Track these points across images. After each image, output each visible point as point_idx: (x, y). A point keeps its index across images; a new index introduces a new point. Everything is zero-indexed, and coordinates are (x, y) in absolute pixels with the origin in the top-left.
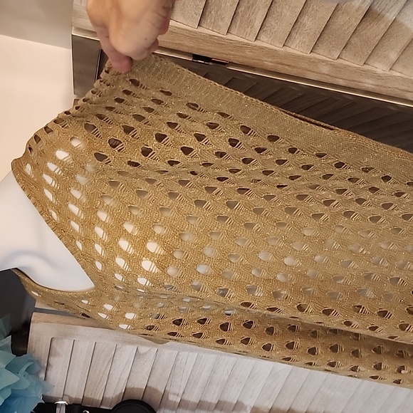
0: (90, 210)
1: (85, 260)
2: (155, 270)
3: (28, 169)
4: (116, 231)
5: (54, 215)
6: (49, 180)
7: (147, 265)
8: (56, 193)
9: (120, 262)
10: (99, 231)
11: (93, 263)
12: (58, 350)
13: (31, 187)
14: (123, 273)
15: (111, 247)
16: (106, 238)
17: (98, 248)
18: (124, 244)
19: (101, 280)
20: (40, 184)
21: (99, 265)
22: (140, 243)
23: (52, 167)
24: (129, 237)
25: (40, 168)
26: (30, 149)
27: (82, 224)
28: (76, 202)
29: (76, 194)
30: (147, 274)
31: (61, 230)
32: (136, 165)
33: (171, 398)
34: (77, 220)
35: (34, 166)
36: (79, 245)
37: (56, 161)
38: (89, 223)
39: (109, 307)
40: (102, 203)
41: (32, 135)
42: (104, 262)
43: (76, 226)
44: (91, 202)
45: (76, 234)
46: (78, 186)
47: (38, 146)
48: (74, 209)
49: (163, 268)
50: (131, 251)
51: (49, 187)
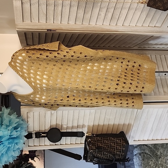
0: (29, 70)
1: (30, 83)
2: (47, 82)
3: (13, 63)
4: (35, 74)
5: (20, 73)
6: (18, 64)
7: (44, 81)
8: (20, 67)
9: (38, 82)
10: (32, 75)
11: (32, 84)
12: (30, 116)
13: (14, 68)
14: (39, 84)
15: (35, 78)
16: (34, 77)
17: (32, 79)
18: (38, 77)
19: (34, 88)
20: (16, 66)
21: (33, 84)
22: (42, 76)
23: (18, 61)
24: (39, 75)
25: (15, 62)
26: (12, 59)
27: (27, 74)
28: (25, 69)
29: (25, 67)
30: (45, 83)
31: (23, 77)
32: (39, 58)
33: (64, 126)
34: (26, 73)
35: (14, 62)
36: (28, 79)
37: (19, 59)
38: (29, 74)
39: (38, 96)
40: (31, 68)
41: (12, 55)
42: (34, 83)
43: (26, 75)
44: (29, 68)
45: (27, 77)
46: (25, 65)
47: (14, 57)
48: (25, 71)
49: (48, 81)
50: (40, 78)
51: (18, 66)
